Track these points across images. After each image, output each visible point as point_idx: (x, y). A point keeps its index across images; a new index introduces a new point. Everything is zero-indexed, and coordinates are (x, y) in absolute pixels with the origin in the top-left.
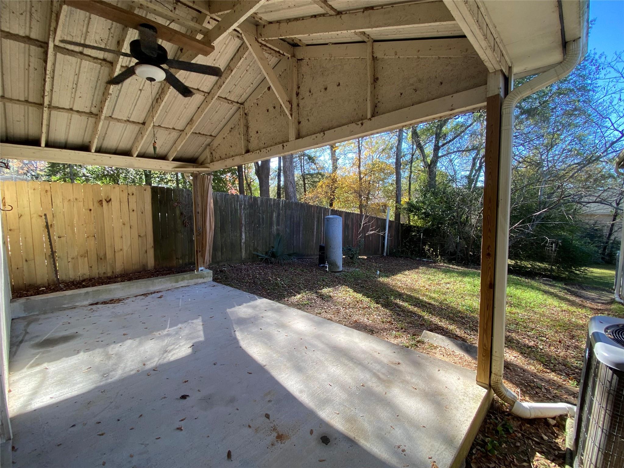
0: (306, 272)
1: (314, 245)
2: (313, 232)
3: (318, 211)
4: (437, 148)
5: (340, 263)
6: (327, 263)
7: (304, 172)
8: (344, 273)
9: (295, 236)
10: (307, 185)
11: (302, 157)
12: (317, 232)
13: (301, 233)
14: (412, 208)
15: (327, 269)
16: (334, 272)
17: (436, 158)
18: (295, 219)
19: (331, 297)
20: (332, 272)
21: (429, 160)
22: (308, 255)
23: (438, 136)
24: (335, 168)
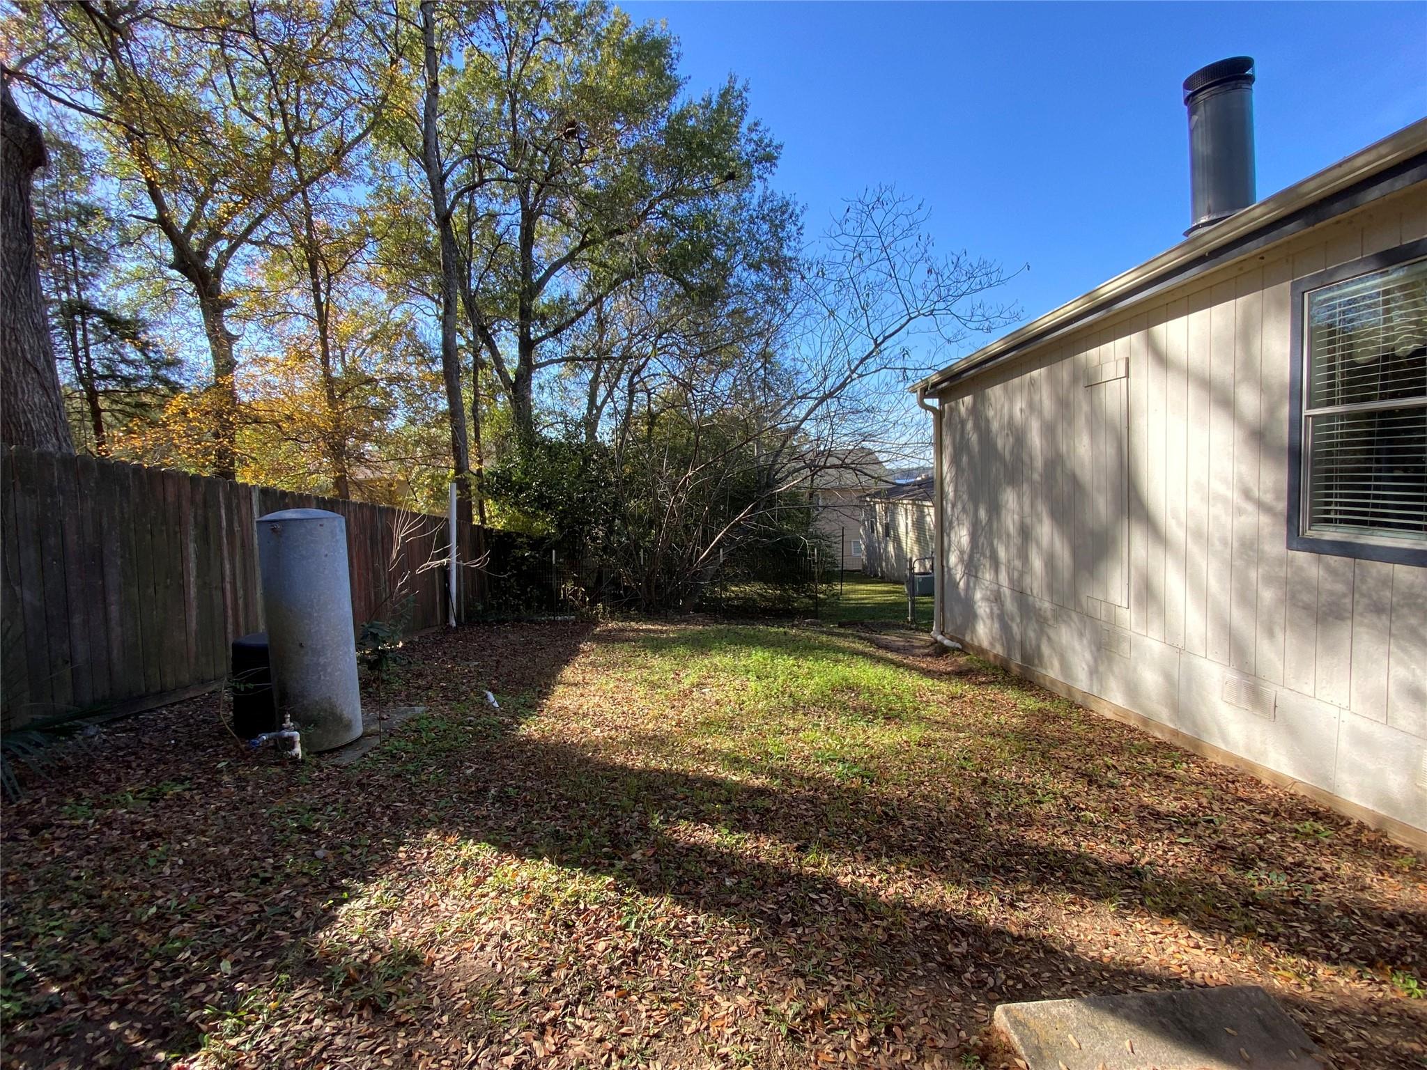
0: (179, 797)
1: (192, 641)
2: (182, 588)
3: (199, 498)
4: (527, 346)
5: (351, 706)
6: (289, 723)
7: (91, 372)
8: (376, 742)
9: (77, 619)
10: (106, 416)
11: (78, 318)
12: (203, 586)
13: (113, 598)
14: (502, 487)
15: (298, 749)
16: (331, 751)
17: (527, 366)
18: (72, 538)
19: (413, 959)
20: (320, 754)
21: (511, 368)
22: (162, 693)
23: (526, 315)
24: (225, 365)
